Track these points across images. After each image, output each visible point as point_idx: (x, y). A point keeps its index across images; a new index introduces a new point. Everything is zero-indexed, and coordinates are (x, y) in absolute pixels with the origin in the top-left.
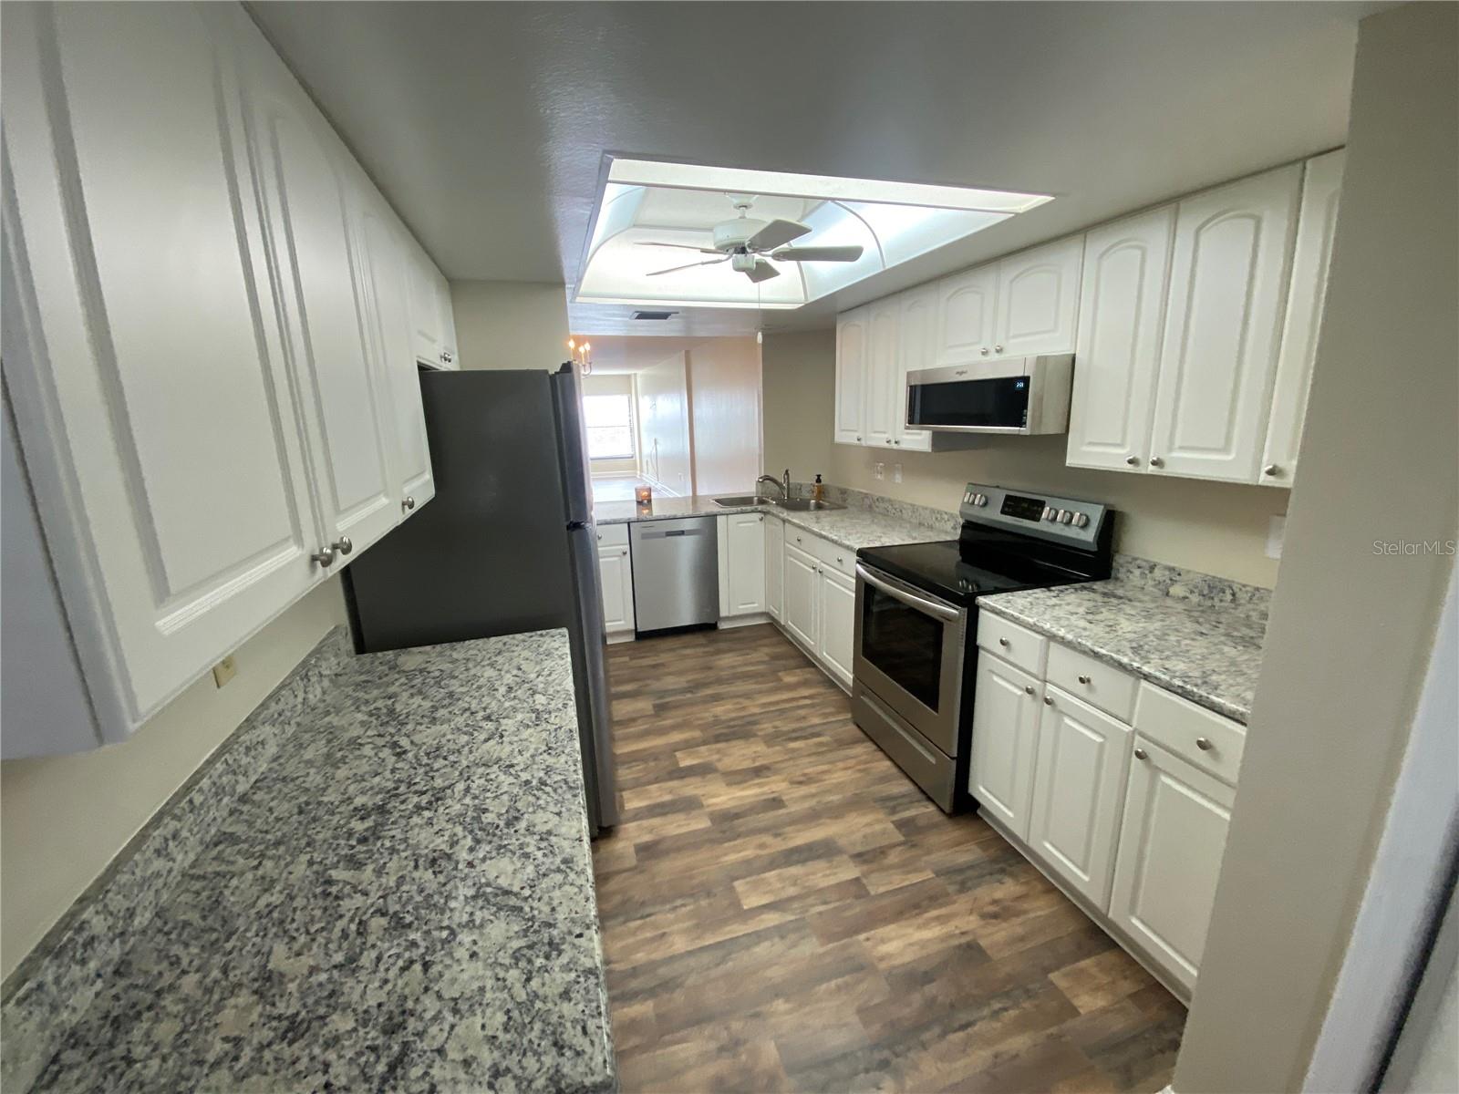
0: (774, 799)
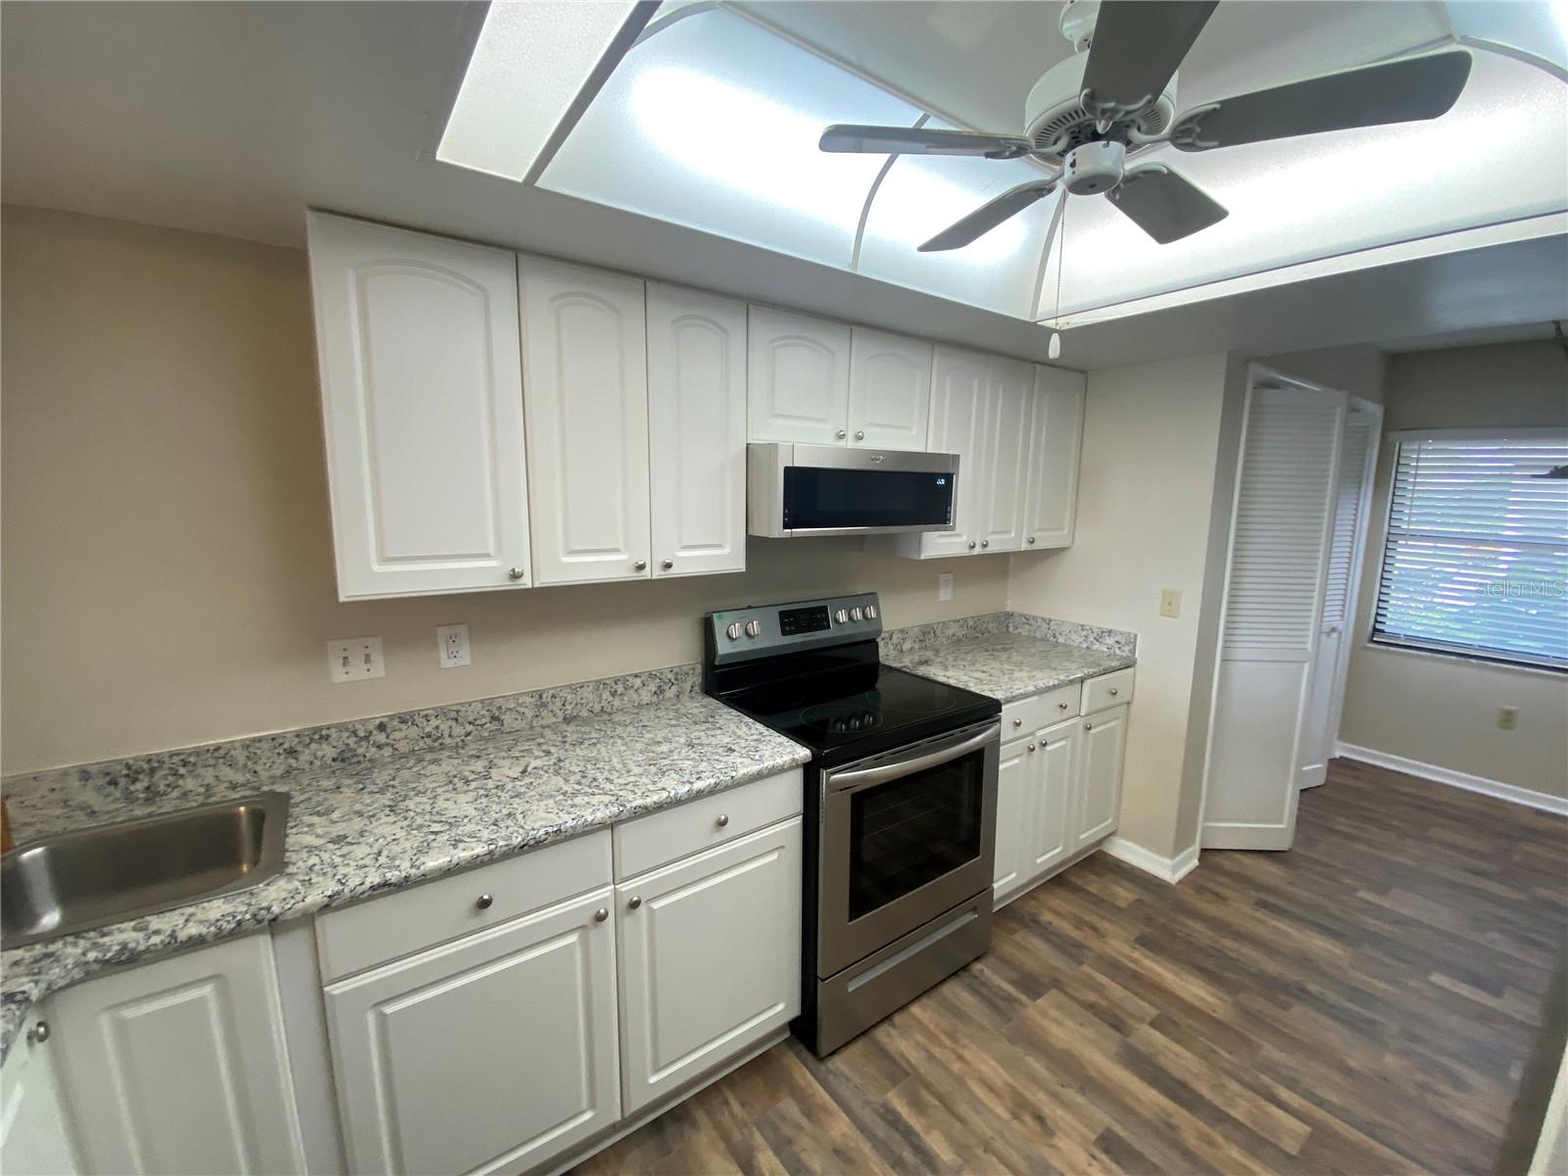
0: (1107, 1151)
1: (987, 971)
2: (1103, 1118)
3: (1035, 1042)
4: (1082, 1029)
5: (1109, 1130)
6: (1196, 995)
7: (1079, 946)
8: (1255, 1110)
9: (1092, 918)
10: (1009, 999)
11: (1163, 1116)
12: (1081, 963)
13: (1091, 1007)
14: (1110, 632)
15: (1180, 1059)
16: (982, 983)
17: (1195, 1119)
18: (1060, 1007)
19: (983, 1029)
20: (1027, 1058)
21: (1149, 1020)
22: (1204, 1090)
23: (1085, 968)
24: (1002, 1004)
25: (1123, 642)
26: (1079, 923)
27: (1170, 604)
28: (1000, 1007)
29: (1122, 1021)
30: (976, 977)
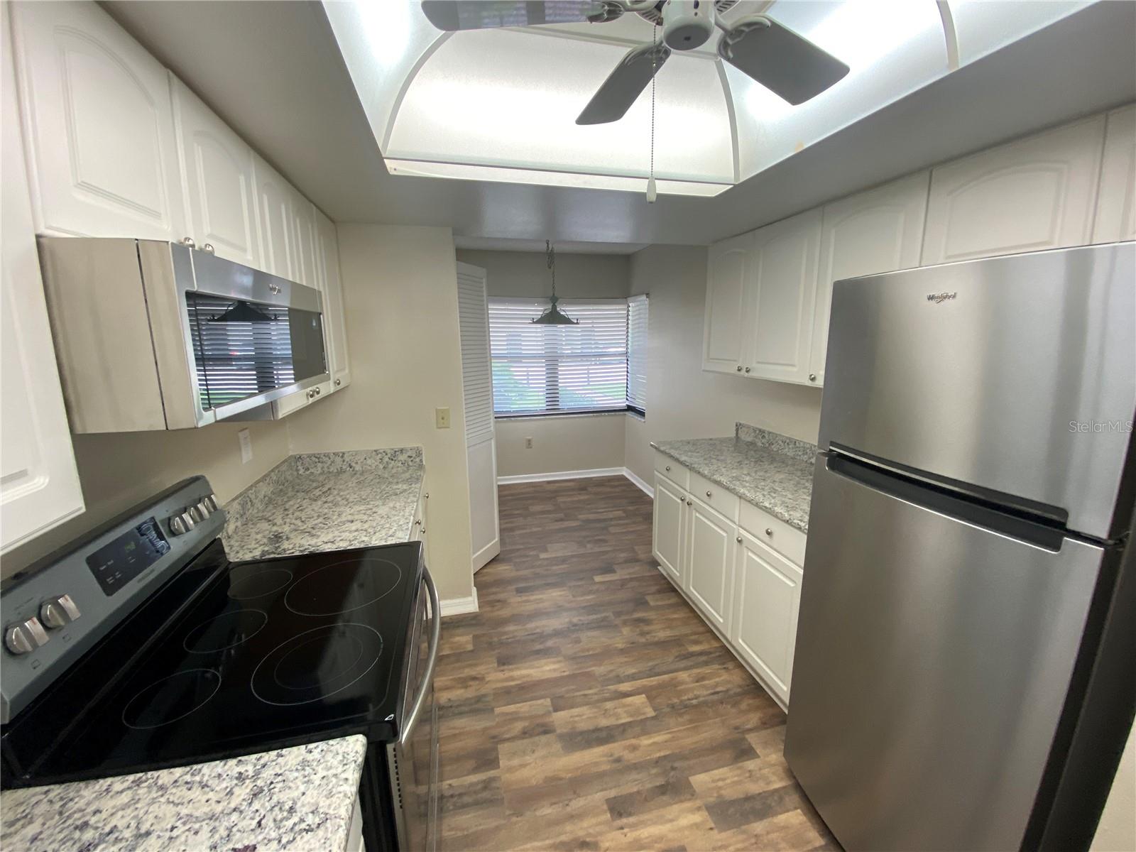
1: (454, 782)
2: (598, 797)
3: (528, 797)
4: (537, 754)
5: (608, 801)
6: (550, 670)
7: (479, 699)
8: (626, 709)
9: (468, 672)
10: (487, 785)
11: (610, 758)
12: (492, 710)
13: (525, 734)
14: (402, 451)
15: (582, 717)
16: (461, 795)
17: (619, 743)
18: (514, 754)
19: (498, 828)
20: (538, 813)
21: (551, 709)
22: (604, 722)
23: (497, 710)
24: (486, 795)
25: (414, 456)
26: (464, 682)
27: (443, 418)
28: (487, 797)
29: (543, 725)
30: (452, 796)
